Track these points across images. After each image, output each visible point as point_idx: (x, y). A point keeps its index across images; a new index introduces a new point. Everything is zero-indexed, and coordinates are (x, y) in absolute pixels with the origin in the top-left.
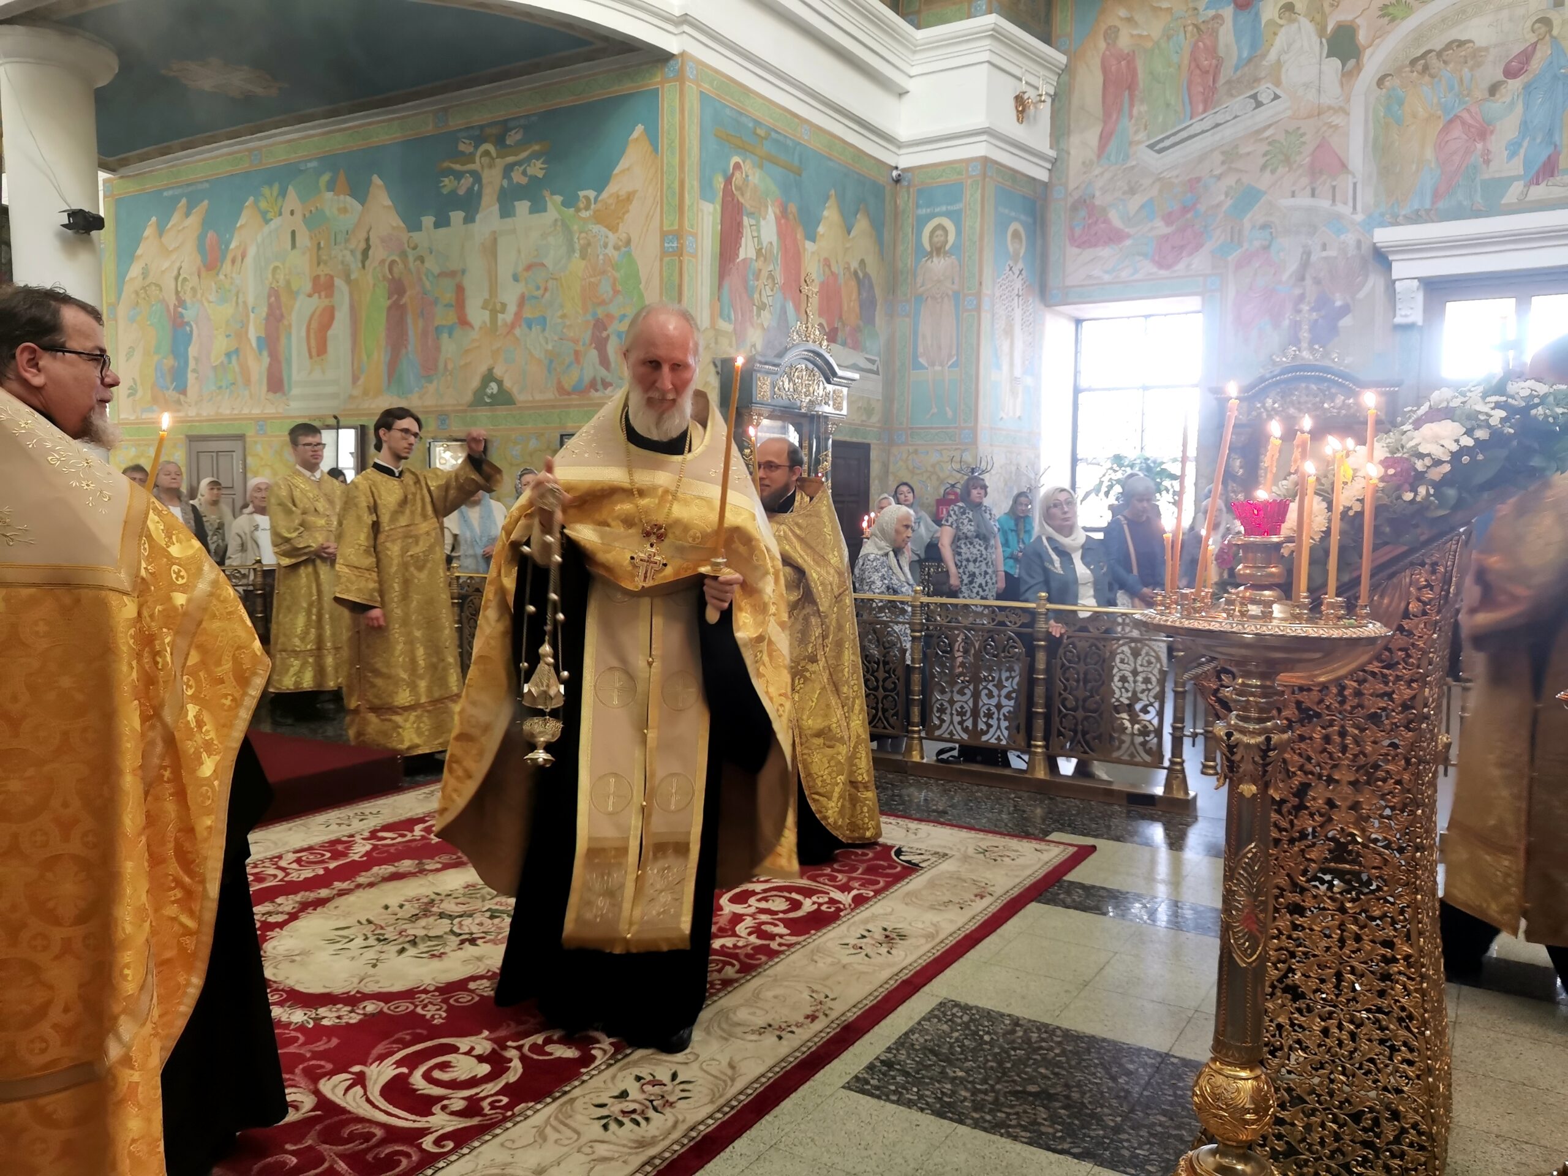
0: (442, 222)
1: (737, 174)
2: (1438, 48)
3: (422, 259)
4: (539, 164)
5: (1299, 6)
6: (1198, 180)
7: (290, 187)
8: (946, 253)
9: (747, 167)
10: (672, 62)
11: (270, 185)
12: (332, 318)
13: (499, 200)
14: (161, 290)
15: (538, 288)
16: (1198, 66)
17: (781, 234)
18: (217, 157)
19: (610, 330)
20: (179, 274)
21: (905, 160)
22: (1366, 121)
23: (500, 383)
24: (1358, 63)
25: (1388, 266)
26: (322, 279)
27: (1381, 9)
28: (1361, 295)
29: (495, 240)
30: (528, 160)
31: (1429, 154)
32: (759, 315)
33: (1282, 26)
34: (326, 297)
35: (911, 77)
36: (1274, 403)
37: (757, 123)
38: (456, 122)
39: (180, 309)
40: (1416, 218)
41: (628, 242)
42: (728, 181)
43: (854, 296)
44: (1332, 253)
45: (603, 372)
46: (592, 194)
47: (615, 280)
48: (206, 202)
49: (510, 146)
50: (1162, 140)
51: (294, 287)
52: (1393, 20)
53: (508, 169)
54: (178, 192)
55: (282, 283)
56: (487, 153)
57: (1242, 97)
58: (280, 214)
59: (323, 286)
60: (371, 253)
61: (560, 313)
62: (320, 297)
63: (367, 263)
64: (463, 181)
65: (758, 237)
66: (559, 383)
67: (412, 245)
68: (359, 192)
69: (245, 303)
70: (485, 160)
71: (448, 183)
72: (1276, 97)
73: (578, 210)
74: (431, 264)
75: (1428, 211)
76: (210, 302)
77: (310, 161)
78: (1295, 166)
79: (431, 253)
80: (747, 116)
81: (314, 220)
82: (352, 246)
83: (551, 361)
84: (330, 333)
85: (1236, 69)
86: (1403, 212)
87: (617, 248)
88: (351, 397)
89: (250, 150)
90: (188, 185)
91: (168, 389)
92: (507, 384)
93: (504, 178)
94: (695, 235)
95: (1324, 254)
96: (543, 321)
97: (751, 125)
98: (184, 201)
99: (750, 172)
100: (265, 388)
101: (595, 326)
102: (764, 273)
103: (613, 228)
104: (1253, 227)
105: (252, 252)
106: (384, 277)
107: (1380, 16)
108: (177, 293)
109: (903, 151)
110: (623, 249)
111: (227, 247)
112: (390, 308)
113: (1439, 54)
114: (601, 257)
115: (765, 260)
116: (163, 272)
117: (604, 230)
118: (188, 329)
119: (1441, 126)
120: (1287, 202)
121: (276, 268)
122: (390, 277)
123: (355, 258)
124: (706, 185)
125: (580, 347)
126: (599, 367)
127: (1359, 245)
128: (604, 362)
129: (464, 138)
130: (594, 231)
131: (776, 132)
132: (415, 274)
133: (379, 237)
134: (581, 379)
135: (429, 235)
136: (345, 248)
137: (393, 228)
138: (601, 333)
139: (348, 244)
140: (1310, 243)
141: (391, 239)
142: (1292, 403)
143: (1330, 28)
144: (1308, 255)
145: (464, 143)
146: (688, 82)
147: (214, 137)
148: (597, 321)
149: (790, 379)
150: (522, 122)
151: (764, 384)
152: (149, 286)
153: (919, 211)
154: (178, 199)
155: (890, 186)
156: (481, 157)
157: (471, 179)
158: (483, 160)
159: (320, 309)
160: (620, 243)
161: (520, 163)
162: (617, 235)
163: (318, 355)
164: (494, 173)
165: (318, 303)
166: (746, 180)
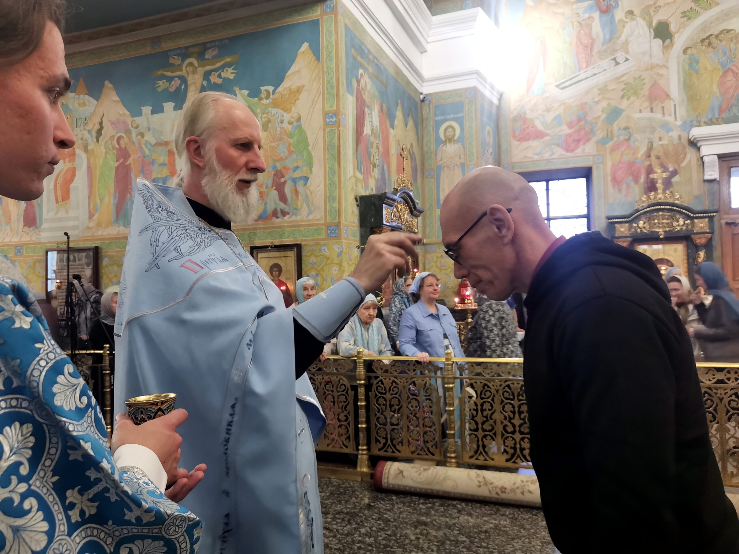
0: (157, 109)
1: (362, 80)
2: (716, 33)
3: (142, 135)
4: (230, 70)
5: (636, 12)
6: (586, 104)
8: (455, 141)
9: (366, 78)
10: (329, 3)
12: (74, 175)
16: (581, 43)
17: (381, 122)
19: (287, 177)
21: (426, 89)
22: (679, 72)
24: (671, 41)
25: (699, 149)
27: (682, 13)
28: (684, 164)
30: (222, 68)
31: (715, 88)
32: (373, 171)
33: (627, 22)
34: (69, 162)
35: (428, 43)
36: (644, 223)
37: (369, 51)
38: (167, 45)
40: (711, 122)
41: (299, 119)
42: (358, 83)
43: (409, 164)
44: (664, 142)
45: (282, 205)
46: (271, 88)
47: (290, 144)
49: (208, 59)
50: (564, 82)
52: (689, 19)
53: (207, 75)
56: (191, 64)
57: (607, 60)
59: (68, 155)
60: (103, 132)
62: (65, 162)
63: (101, 139)
64: (173, 82)
65: (372, 121)
67: (135, 126)
68: (95, 92)
70: (190, 69)
71: (162, 85)
72: (627, 60)
73: (261, 99)
74: (149, 138)
75: (717, 119)
78: (640, 96)
79: (149, 130)
80: (365, 46)
82: (90, 128)
84: (72, 185)
85: (603, 45)
86: (703, 120)
87: (290, 123)
88: (88, 228)
93: (204, 80)
94: (345, 115)
95: (661, 143)
97: (366, 52)
99: (367, 81)
100: (22, 223)
101: (275, 175)
102: (375, 145)
103: (287, 110)
104: (619, 129)
106: (114, 148)
107: (682, 17)
109: (425, 84)
110: (295, 124)
112: (117, 168)
113: (717, 36)
114: (279, 129)
115: (375, 136)
117: (280, 112)
119: (721, 74)
120: (637, 115)
122: (118, 147)
123: (91, 136)
124: (349, 84)
125: (264, 189)
126: (278, 201)
127: (680, 138)
128: (283, 198)
129: (174, 55)
130: (273, 112)
131: (377, 59)
132: (137, 145)
133: (109, 121)
134: (265, 210)
135: (148, 119)
136: (84, 129)
137: (121, 115)
138: (279, 179)
139: (86, 127)
140: (652, 137)
141: (119, 122)
142: (655, 224)
143: (654, 23)
144: (652, 143)
145: (174, 58)
146: (339, 17)
148: (277, 171)
149: (397, 211)
150: (217, 43)
151: (388, 212)
153: (437, 118)
155: (419, 104)
156: (186, 67)
157: (179, 82)
158: (188, 69)
159: (65, 170)
160: (293, 120)
161: (216, 70)
162: (290, 115)
163: (63, 200)
164: (196, 77)
165: (64, 166)
166: (365, 85)
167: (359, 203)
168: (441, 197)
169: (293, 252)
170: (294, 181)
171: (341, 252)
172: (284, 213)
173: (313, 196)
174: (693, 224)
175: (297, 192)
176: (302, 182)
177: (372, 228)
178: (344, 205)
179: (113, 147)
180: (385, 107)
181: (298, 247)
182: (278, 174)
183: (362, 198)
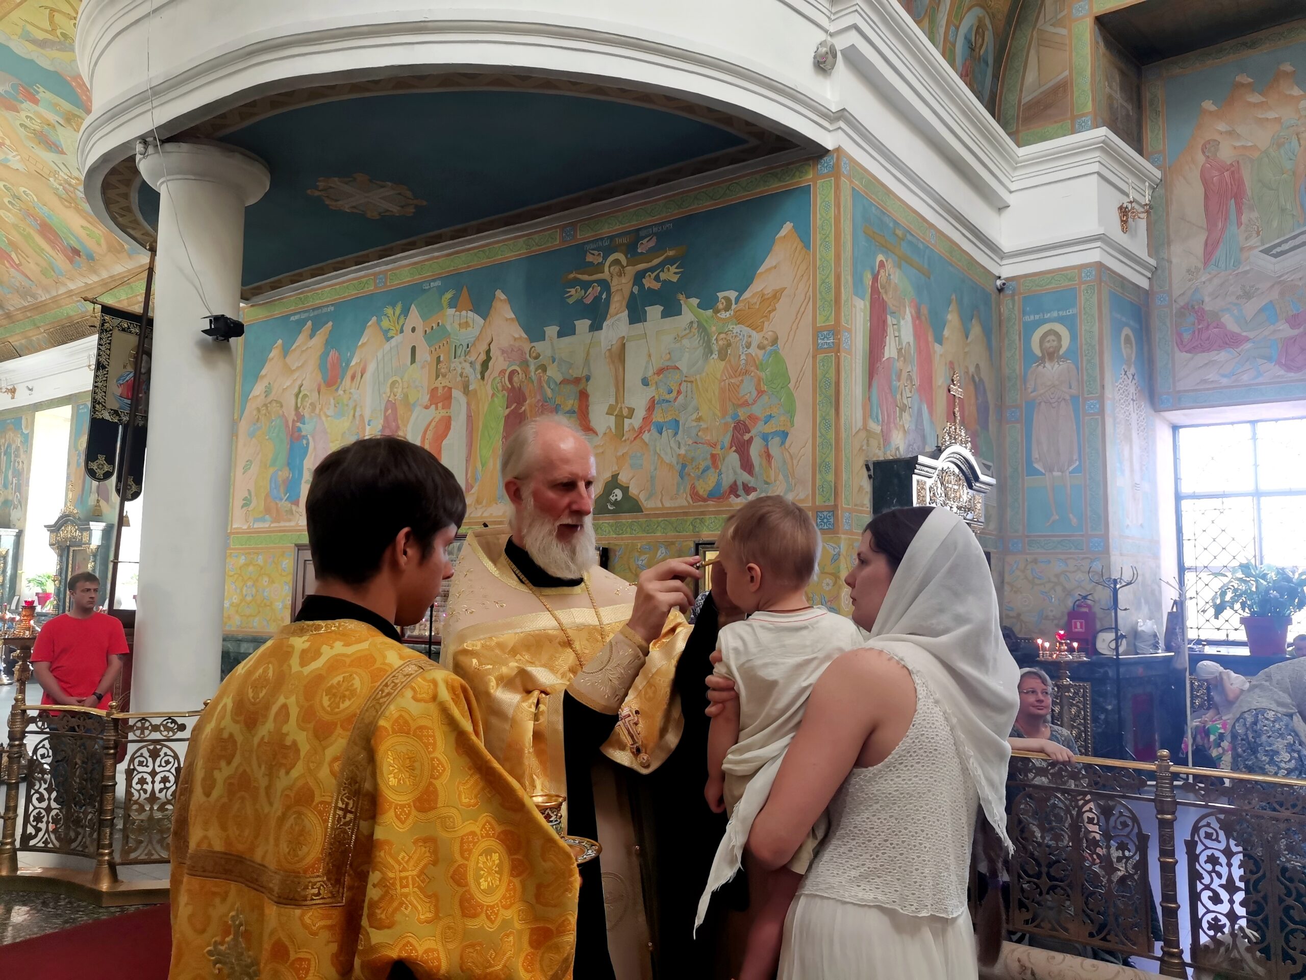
0: (567, 331)
3: (544, 368)
7: (413, 305)
8: (1060, 358)
10: (828, 158)
11: (394, 306)
12: (448, 427)
13: (628, 306)
14: (282, 406)
15: (670, 392)
17: (918, 334)
18: (344, 282)
19: (753, 432)
20: (300, 392)
21: (1007, 270)
23: (625, 490)
26: (440, 391)
29: (624, 344)
30: (661, 266)
34: (443, 408)
35: (1011, 192)
37: (896, 223)
38: (583, 235)
39: (298, 424)
41: (775, 341)
43: (973, 400)
45: (745, 477)
46: (732, 295)
48: (330, 324)
49: (642, 253)
51: (412, 400)
53: (639, 277)
54: (303, 316)
55: (399, 396)
56: (617, 262)
58: (402, 331)
59: (441, 398)
60: (490, 364)
61: (694, 416)
62: (437, 408)
63: (486, 374)
64: (590, 290)
66: (693, 488)
67: (534, 355)
68: (482, 307)
69: (361, 416)
70: (615, 269)
71: (574, 293)
73: (717, 311)
74: (554, 373)
76: (327, 416)
77: (434, 280)
79: (554, 361)
80: (888, 216)
81: (436, 335)
82: (473, 359)
83: (684, 466)
84: (444, 443)
89: (374, 274)
90: (314, 310)
91: (281, 499)
92: (633, 491)
93: (634, 284)
94: (849, 331)
96: (675, 425)
97: (891, 225)
98: (309, 323)
101: (736, 428)
102: (904, 375)
103: (757, 328)
105: (371, 368)
106: (504, 388)
108: (297, 408)
109: (1004, 262)
110: (769, 348)
111: (348, 365)
112: (507, 418)
114: (743, 357)
115: (905, 359)
116: (285, 390)
117: (746, 330)
118: (305, 442)
121: (393, 384)
122: (510, 386)
123: (474, 370)
124: (858, 280)
125: (717, 451)
126: (739, 470)
129: (593, 250)
130: (735, 331)
131: (910, 234)
132: (535, 382)
133: (500, 349)
134: (718, 484)
135: (552, 344)
136: (465, 361)
137: (515, 339)
138: (742, 435)
139: (467, 357)
141: (512, 350)
145: (593, 254)
146: (843, 178)
147: (343, 262)
148: (738, 422)
149: (942, 484)
150: (655, 230)
151: (923, 488)
152: (270, 403)
153: (1027, 318)
154: (304, 322)
155: (994, 295)
156: (609, 267)
157: (599, 288)
158: (612, 268)
159: (436, 420)
160: (766, 342)
161: (652, 269)
162: (762, 334)
164: (624, 280)
165: (435, 414)
166: (888, 279)
167: (872, 472)
168: (1035, 455)
170: (765, 438)
171: (838, 554)
172: (748, 490)
173: (795, 462)
175: (769, 456)
176: (777, 440)
178: (844, 476)
179: (503, 386)
182: (741, 427)
183: (878, 465)
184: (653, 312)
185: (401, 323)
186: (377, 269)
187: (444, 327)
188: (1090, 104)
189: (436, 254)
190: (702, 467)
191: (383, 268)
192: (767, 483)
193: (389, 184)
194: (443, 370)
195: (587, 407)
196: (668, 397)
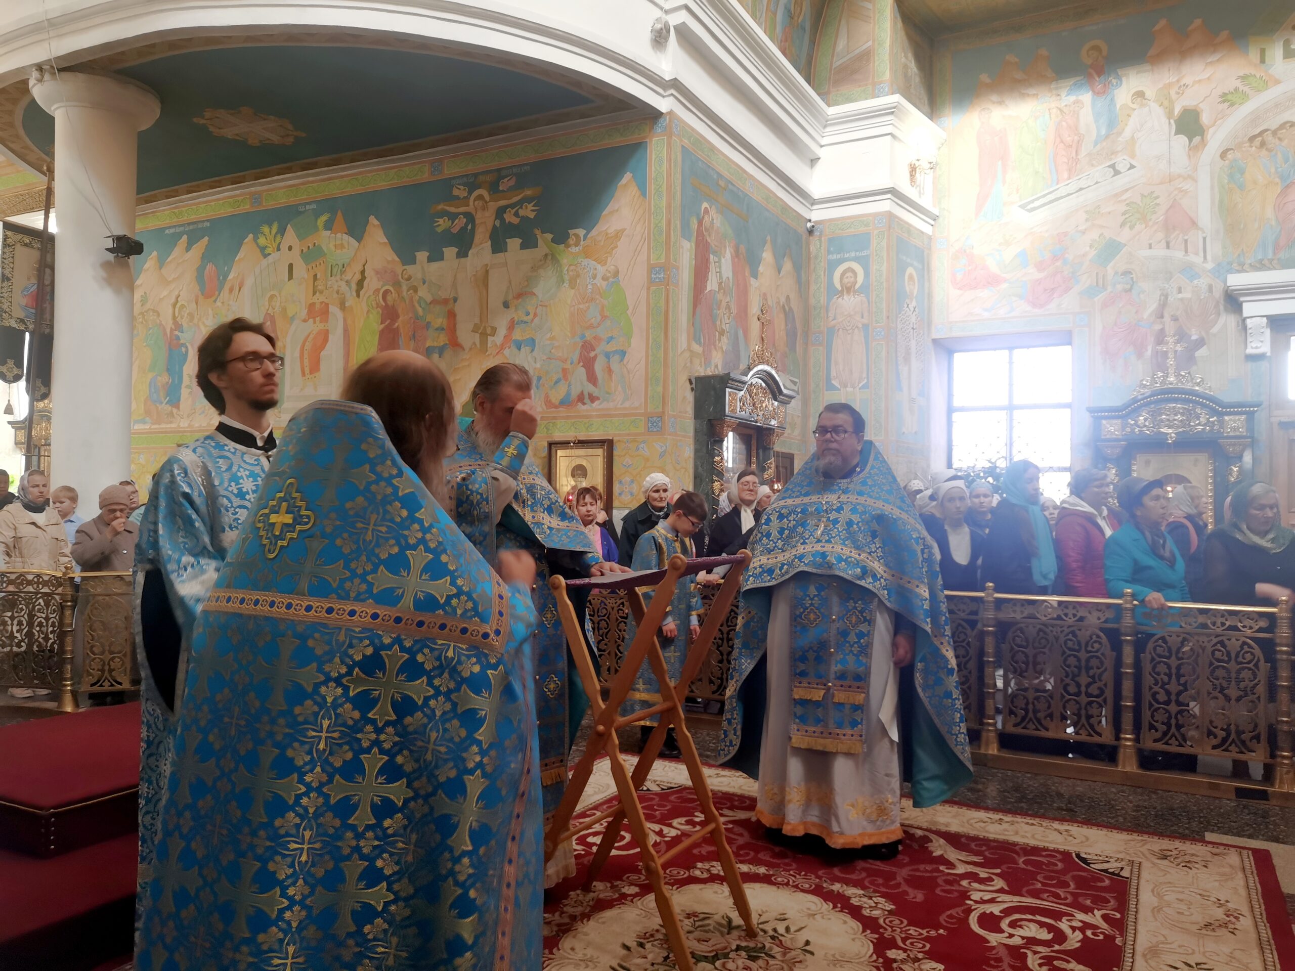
0: (436, 256)
1: (706, 217)
2: (1274, 127)
3: (415, 289)
4: (530, 207)
5: (1149, 93)
6: (1066, 234)
7: (289, 226)
8: (855, 292)
9: (713, 212)
10: (661, 120)
11: (270, 225)
12: (326, 340)
13: (491, 238)
14: (159, 315)
15: (528, 314)
16: (1062, 142)
17: (735, 272)
18: (217, 200)
19: (598, 350)
20: (177, 301)
21: (816, 215)
22: (1212, 188)
24: (1203, 139)
25: (1239, 306)
26: (317, 306)
27: (1221, 97)
28: (1215, 330)
29: (487, 271)
30: (520, 203)
31: (1269, 213)
32: (720, 340)
33: (1134, 109)
35: (822, 146)
36: (1146, 420)
37: (720, 175)
39: (177, 333)
40: (1261, 266)
41: (616, 273)
42: (700, 223)
43: (783, 326)
44: (1187, 295)
45: (590, 388)
46: (581, 232)
47: (603, 306)
48: (206, 239)
49: (503, 191)
50: (1033, 201)
51: (290, 314)
52: (1232, 105)
53: (500, 212)
55: (278, 309)
56: (480, 197)
57: (1101, 167)
58: (279, 249)
59: (317, 312)
60: (365, 283)
61: (549, 335)
62: (315, 322)
63: (362, 293)
64: (457, 221)
65: (720, 272)
66: (547, 396)
67: (406, 277)
68: (357, 231)
70: (479, 203)
72: (1132, 167)
73: (568, 246)
74: (424, 293)
75: (1271, 261)
77: (309, 203)
78: (1151, 223)
79: (424, 283)
80: (713, 169)
81: (312, 255)
82: (348, 277)
83: (539, 378)
84: (323, 353)
85: (1096, 144)
86: (1249, 262)
87: (605, 278)
89: (249, 194)
90: (189, 224)
91: (162, 403)
93: (496, 218)
94: (677, 268)
95: (1180, 296)
96: (532, 343)
97: (715, 177)
98: (185, 237)
99: (714, 216)
101: (583, 347)
102: (724, 304)
103: (603, 262)
104: (1116, 273)
105: (249, 282)
106: (378, 306)
107: (1220, 102)
108: (174, 318)
109: (815, 207)
110: (611, 279)
111: (225, 278)
112: (382, 333)
113: (1275, 133)
114: (590, 286)
115: (724, 292)
116: (161, 300)
117: (592, 263)
118: (183, 349)
119: (1279, 190)
120: (1145, 253)
121: (272, 297)
122: (384, 304)
123: (350, 288)
124: (685, 225)
125: (568, 366)
126: (586, 383)
127: (1210, 288)
128: (592, 378)
129: (460, 185)
130: (583, 264)
131: (732, 184)
132: (407, 301)
133: (373, 269)
134: (568, 394)
135: (423, 268)
136: (341, 280)
137: (388, 262)
138: (588, 353)
139: (343, 276)
140: (1167, 286)
141: (386, 272)
142: (1162, 421)
143: (1177, 111)
144: (1166, 296)
145: (460, 189)
146: (674, 138)
147: (219, 181)
148: (585, 342)
149: (750, 396)
150: (515, 170)
151: (733, 399)
152: (146, 312)
153: (831, 257)
154: (180, 236)
155: (805, 235)
156: (475, 200)
157: (465, 220)
158: (476, 203)
159: (315, 332)
160: (608, 275)
162: (605, 267)
163: (311, 373)
164: (487, 214)
165: (313, 327)
166: (712, 223)
167: (694, 386)
168: (833, 373)
169: (601, 450)
170: (607, 356)
171: (665, 451)
172: (593, 399)
173: (631, 376)
174: (1222, 423)
175: (610, 371)
176: (617, 357)
177: (710, 421)
178: (671, 389)
179: (377, 304)
180: (742, 248)
181: (608, 445)
182: (588, 347)
183: (698, 379)
184: (514, 243)
185: (278, 241)
186: (253, 189)
187: (320, 248)
188: (888, 73)
189: (311, 179)
190: (555, 379)
191: (259, 188)
192: (608, 393)
193: (272, 117)
194: (320, 287)
195: (455, 325)
196: (525, 318)
